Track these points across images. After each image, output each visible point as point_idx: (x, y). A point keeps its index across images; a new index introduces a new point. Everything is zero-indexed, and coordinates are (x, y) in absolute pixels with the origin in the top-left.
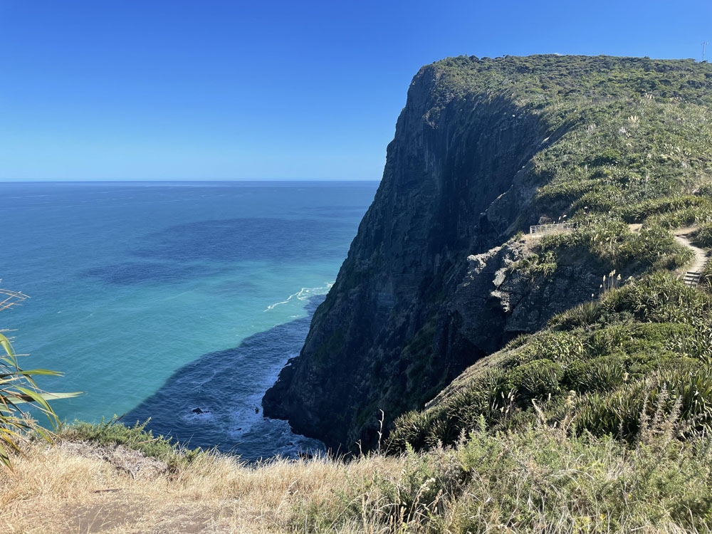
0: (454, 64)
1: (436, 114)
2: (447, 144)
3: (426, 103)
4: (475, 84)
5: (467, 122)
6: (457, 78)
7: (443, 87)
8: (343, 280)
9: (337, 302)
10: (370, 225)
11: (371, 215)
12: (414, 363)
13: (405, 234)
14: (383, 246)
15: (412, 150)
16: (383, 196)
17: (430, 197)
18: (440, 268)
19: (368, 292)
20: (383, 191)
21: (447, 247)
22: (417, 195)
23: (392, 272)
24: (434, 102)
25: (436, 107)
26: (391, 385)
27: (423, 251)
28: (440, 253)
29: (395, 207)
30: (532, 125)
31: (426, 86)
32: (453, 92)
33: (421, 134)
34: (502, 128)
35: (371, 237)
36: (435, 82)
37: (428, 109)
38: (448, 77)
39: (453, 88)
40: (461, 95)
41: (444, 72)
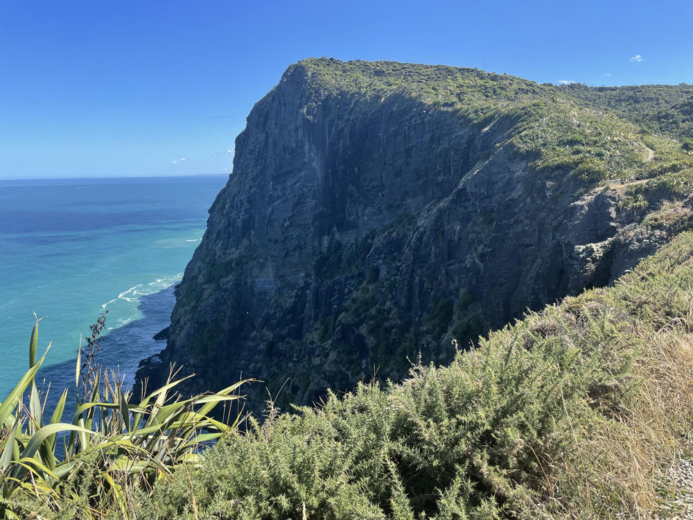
1: (313, 109)
2: (327, 137)
3: (301, 99)
4: (346, 83)
5: (346, 117)
6: (327, 77)
7: (316, 85)
8: (204, 272)
9: (206, 293)
10: (233, 215)
11: (232, 206)
12: (367, 323)
13: (285, 221)
14: (254, 234)
15: (289, 141)
16: (247, 187)
17: (311, 184)
18: (329, 248)
19: (243, 279)
20: (247, 181)
21: (335, 229)
22: (296, 183)
23: (272, 257)
24: (309, 98)
25: (311, 102)
26: (330, 350)
27: (307, 235)
28: (329, 234)
29: (271, 196)
30: (445, 120)
31: (298, 83)
32: (326, 89)
33: (300, 127)
34: (414, 122)
35: (238, 226)
36: (307, 79)
37: (305, 105)
38: (320, 76)
39: (325, 86)
40: (334, 93)
41: (315, 71)
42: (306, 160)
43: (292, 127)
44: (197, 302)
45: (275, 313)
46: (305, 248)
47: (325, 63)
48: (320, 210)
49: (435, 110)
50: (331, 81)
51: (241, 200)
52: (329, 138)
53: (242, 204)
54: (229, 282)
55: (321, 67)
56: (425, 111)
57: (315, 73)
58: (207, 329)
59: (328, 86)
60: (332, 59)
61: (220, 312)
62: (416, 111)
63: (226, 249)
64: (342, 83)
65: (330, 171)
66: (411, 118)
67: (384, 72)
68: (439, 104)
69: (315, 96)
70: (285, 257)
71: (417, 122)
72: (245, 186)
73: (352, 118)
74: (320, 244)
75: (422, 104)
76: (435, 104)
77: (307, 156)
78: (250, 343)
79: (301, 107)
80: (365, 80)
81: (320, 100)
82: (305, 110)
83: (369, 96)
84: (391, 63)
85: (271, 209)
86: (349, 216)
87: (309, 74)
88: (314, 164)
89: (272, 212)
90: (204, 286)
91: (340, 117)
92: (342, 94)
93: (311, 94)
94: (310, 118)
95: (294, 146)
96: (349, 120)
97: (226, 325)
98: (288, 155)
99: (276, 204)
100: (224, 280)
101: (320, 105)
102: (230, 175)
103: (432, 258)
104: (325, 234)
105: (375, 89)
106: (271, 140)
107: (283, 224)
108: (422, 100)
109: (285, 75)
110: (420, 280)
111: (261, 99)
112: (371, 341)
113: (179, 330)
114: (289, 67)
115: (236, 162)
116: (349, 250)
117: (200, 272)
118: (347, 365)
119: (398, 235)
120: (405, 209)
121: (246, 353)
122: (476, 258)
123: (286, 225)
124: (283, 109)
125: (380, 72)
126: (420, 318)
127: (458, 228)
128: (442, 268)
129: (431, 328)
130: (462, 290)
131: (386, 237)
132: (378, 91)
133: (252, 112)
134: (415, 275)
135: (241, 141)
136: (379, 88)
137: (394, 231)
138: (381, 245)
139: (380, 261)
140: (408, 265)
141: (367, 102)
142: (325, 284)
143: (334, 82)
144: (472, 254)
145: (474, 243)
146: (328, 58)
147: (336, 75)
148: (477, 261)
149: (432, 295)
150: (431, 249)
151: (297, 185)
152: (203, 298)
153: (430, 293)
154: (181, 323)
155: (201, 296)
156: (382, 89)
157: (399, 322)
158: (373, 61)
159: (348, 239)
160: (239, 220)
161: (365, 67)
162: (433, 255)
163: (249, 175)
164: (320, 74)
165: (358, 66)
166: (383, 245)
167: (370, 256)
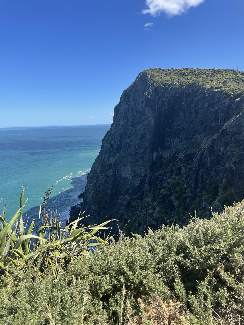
1: (150, 93)
2: (157, 105)
3: (145, 88)
4: (166, 80)
5: (166, 96)
6: (158, 77)
7: (152, 81)
8: (100, 168)
9: (100, 178)
10: (113, 143)
11: (112, 138)
12: (174, 195)
13: (136, 145)
14: (122, 151)
15: (139, 108)
16: (119, 130)
17: (149, 128)
18: (156, 158)
19: (117, 172)
20: (119, 127)
21: (160, 149)
22: (141, 128)
23: (130, 162)
24: (148, 87)
25: (150, 89)
26: (157, 206)
27: (146, 152)
28: (156, 152)
29: (130, 134)
30: (216, 95)
31: (143, 80)
33: (144, 101)
34: (200, 97)
35: (115, 148)
36: (148, 79)
37: (147, 91)
38: (154, 77)
39: (156, 81)
40: (161, 85)
41: (152, 75)
42: (147, 117)
43: (140, 101)
44: (96, 181)
45: (131, 188)
46: (145, 158)
47: (157, 71)
48: (153, 140)
49: (211, 91)
50: (159, 79)
51: (116, 136)
53: (117, 137)
54: (110, 173)
55: (155, 73)
56: (206, 92)
57: (152, 76)
58: (100, 194)
59: (158, 82)
60: (160, 69)
61: (106, 186)
62: (201, 92)
63: (109, 158)
64: (164, 80)
65: (158, 121)
66: (198, 95)
67: (185, 73)
68: (213, 88)
69: (152, 87)
70: (136, 162)
71: (202, 97)
72: (118, 129)
73: (169, 96)
74: (152, 156)
75: (204, 88)
76: (212, 88)
77: (147, 115)
78: (119, 201)
79: (145, 92)
80: (176, 78)
81: (154, 88)
82: (147, 93)
83: (178, 85)
84: (189, 69)
85: (130, 140)
86: (167, 143)
87: (149, 76)
88: (150, 118)
89: (130, 141)
90: (100, 175)
91: (163, 96)
92: (165, 85)
93: (150, 86)
94: (149, 97)
95: (141, 110)
96: (167, 97)
97: (109, 192)
98: (138, 115)
99: (132, 137)
100: (109, 172)
101: (153, 91)
102: (112, 125)
103: (208, 164)
104: (155, 152)
105: (181, 82)
106: (130, 108)
107: (135, 147)
108: (205, 86)
109: (138, 77)
110: (202, 174)
111: (126, 89)
112: (176, 203)
113: (88, 194)
114: (140, 74)
115: (115, 118)
116: (166, 159)
117: (98, 168)
118: (164, 214)
119: (191, 152)
120: (195, 140)
121: (117, 206)
122: (231, 164)
124: (136, 94)
125: (183, 73)
126: (201, 193)
127: (222, 149)
128: (213, 169)
129: (207, 198)
130: (223, 180)
131: (184, 153)
133: (122, 95)
134: (199, 172)
135: (117, 109)
136: (183, 81)
137: (189, 150)
138: (182, 157)
139: (182, 165)
140: (196, 167)
141: (176, 88)
142: (154, 175)
143: (160, 79)
144: (229, 162)
145: (230, 157)
146: (158, 68)
147: (162, 76)
148: (232, 166)
149: (208, 182)
150: (208, 159)
151: (142, 129)
152: (99, 180)
153: (207, 181)
154: (89, 190)
157: (191, 195)
158: (180, 68)
159: (166, 154)
160: (115, 145)
161: (175, 71)
162: (208, 163)
163: (120, 124)
164: (154, 76)
165: (173, 71)
166: (183, 157)
167: (176, 162)
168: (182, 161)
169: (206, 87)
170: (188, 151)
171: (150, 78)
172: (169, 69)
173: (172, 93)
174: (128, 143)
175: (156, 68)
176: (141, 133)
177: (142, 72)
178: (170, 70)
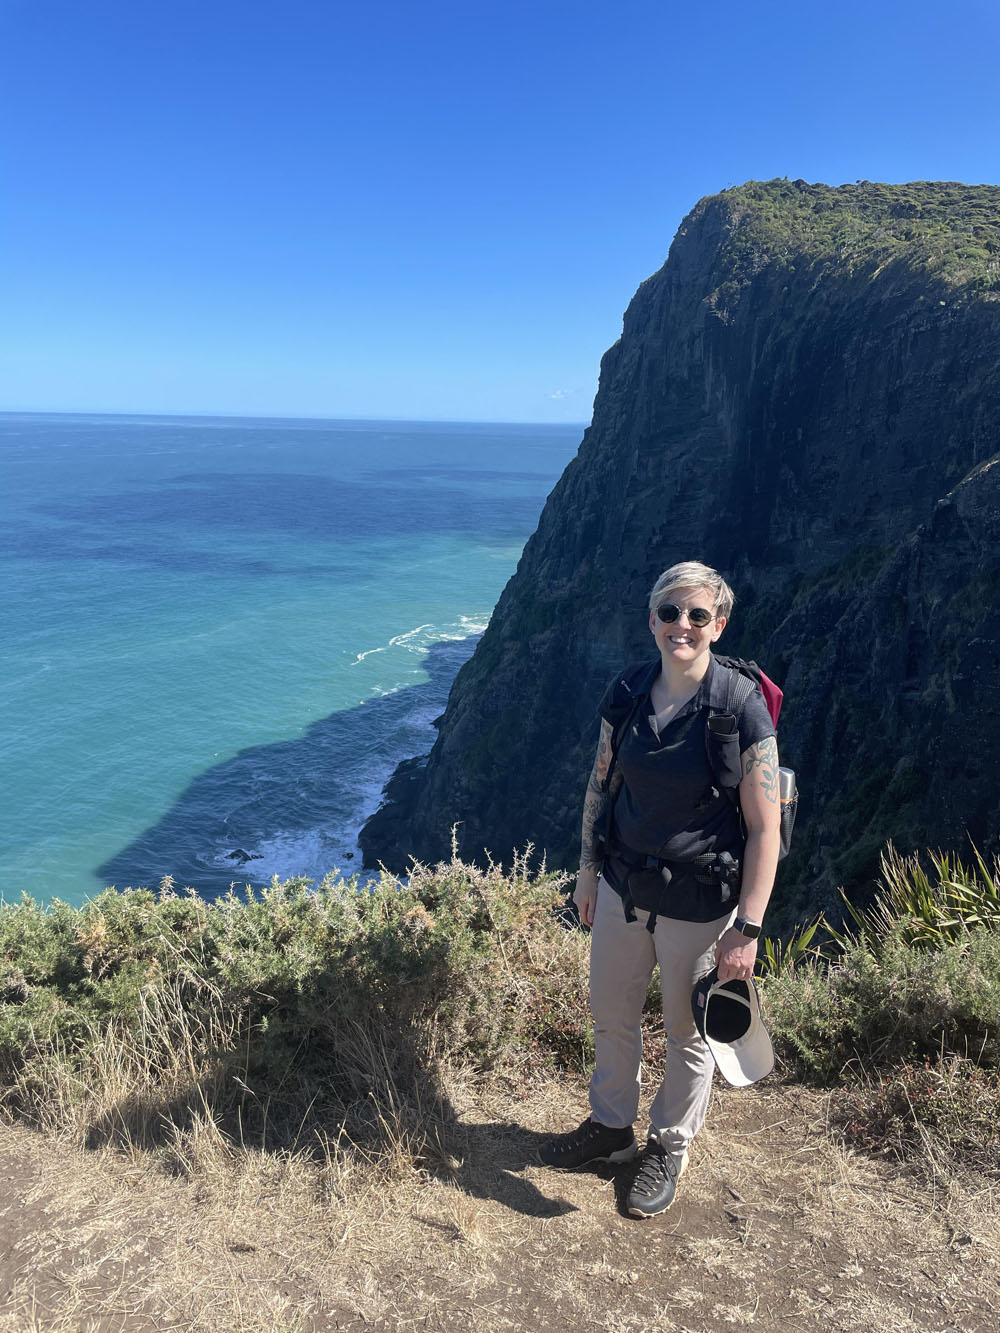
0: (766, 197)
1: (732, 296)
2: (754, 357)
3: (710, 273)
4: (813, 237)
5: (797, 315)
6: (775, 224)
7: (746, 242)
8: (513, 616)
9: (506, 658)
10: (571, 514)
11: (572, 493)
13: (654, 533)
14: (600, 554)
15: (677, 364)
16: (601, 456)
17: (711, 459)
19: (570, 641)
20: (602, 445)
21: (746, 560)
22: (682, 455)
23: (623, 603)
24: (727, 271)
25: (731, 281)
28: (731, 570)
29: (634, 479)
31: (710, 238)
32: (766, 251)
33: (699, 336)
34: (915, 327)
35: (576, 535)
36: (729, 230)
37: (716, 286)
38: (757, 222)
39: (766, 243)
40: (783, 259)
41: (749, 212)
42: (706, 407)
43: (685, 335)
44: (490, 672)
47: (776, 192)
48: (722, 515)
49: (970, 298)
50: (782, 232)
51: (587, 483)
52: (757, 361)
53: (587, 491)
54: (544, 644)
55: (766, 202)
56: (943, 303)
57: (748, 216)
58: (496, 728)
59: (771, 245)
60: (798, 184)
61: (523, 698)
62: (924, 302)
63: (554, 577)
64: (802, 236)
65: (750, 432)
66: (910, 319)
67: (912, 207)
68: (981, 284)
69: (741, 267)
71: (922, 329)
72: (597, 454)
73: (809, 315)
75: (941, 284)
76: (976, 284)
77: (708, 396)
78: (568, 767)
79: (707, 292)
80: (854, 222)
81: (749, 276)
82: (713, 301)
83: (855, 265)
84: (941, 188)
85: (631, 506)
86: (778, 534)
87: (736, 218)
88: (721, 416)
89: (634, 513)
90: (507, 645)
91: (786, 314)
92: (800, 261)
93: (732, 262)
94: (723, 315)
95: (686, 374)
96: (802, 319)
97: (529, 725)
98: (674, 396)
99: (643, 495)
100: (539, 637)
101: (746, 287)
102: (588, 432)
103: (873, 664)
105: (872, 249)
106: (645, 363)
107: (650, 540)
108: (944, 275)
109: (686, 220)
113: (454, 720)
114: (697, 206)
115: (599, 404)
116: (759, 609)
117: (508, 615)
123: (654, 541)
124: (674, 297)
125: (903, 207)
131: (814, 595)
132: (877, 254)
133: (632, 303)
134: (833, 696)
135: (610, 361)
136: (879, 246)
137: (835, 583)
138: (804, 612)
139: (797, 648)
140: (823, 673)
141: (845, 280)
146: (792, 179)
147: (796, 219)
149: (859, 751)
150: (872, 644)
151: (682, 460)
152: (501, 666)
153: (856, 746)
155: (498, 664)
156: (885, 249)
159: (771, 583)
160: (578, 524)
161: (867, 198)
162: (875, 659)
163: (607, 433)
164: (758, 218)
165: (857, 196)
166: (807, 611)
167: (778, 633)
168: (802, 631)
169: (948, 279)
170: (831, 586)
171: (741, 224)
172: (843, 186)
173: (822, 300)
174: (625, 520)
175: (778, 179)
176: (676, 482)
177: (708, 196)
178: (847, 188)
